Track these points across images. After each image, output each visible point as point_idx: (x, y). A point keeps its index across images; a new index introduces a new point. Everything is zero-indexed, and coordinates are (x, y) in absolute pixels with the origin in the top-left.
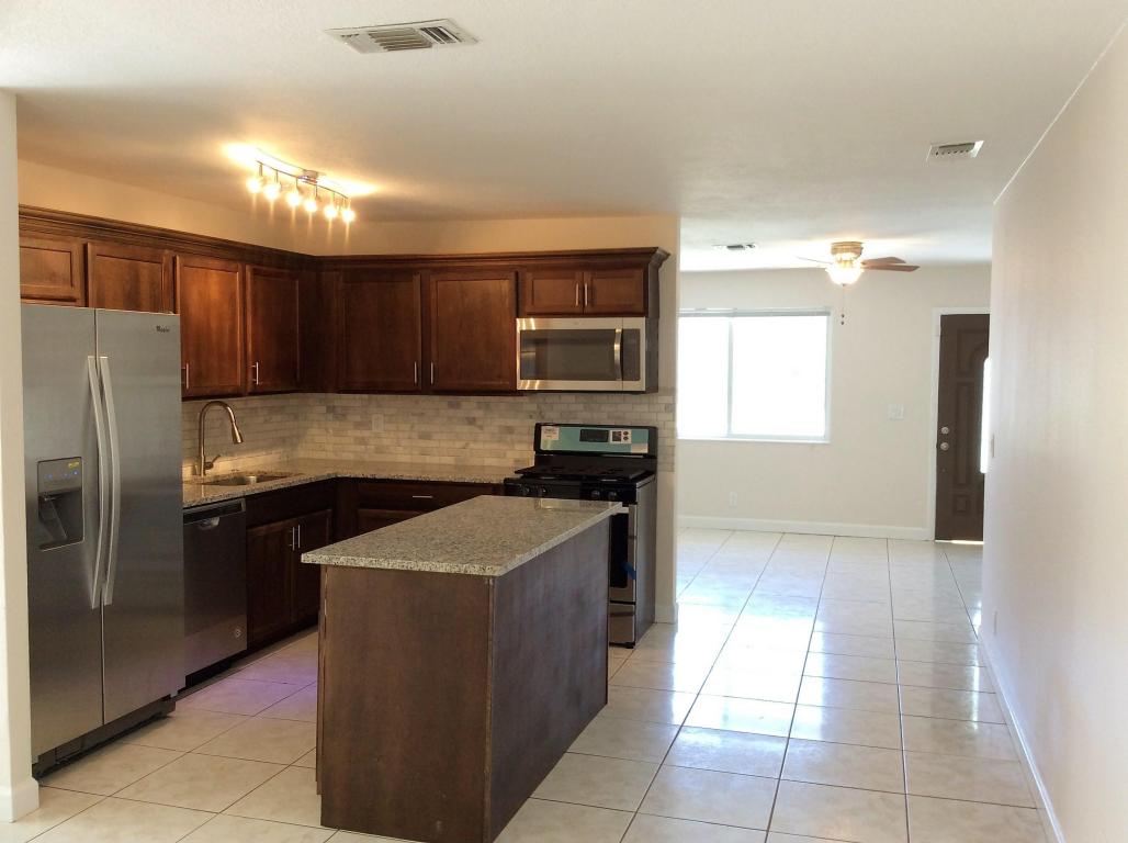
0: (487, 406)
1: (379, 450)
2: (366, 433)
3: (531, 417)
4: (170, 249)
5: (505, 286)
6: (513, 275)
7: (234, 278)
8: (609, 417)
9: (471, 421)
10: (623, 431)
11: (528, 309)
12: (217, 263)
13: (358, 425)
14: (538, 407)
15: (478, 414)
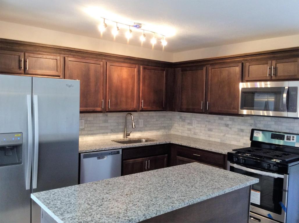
0: (233, 120)
1: (195, 134)
2: (191, 127)
3: (251, 126)
4: (105, 59)
5: (237, 69)
6: (240, 65)
7: (135, 70)
8: (286, 129)
9: (227, 125)
10: (292, 136)
11: (246, 78)
12: (126, 65)
13: (189, 124)
14: (254, 122)
15: (229, 123)
